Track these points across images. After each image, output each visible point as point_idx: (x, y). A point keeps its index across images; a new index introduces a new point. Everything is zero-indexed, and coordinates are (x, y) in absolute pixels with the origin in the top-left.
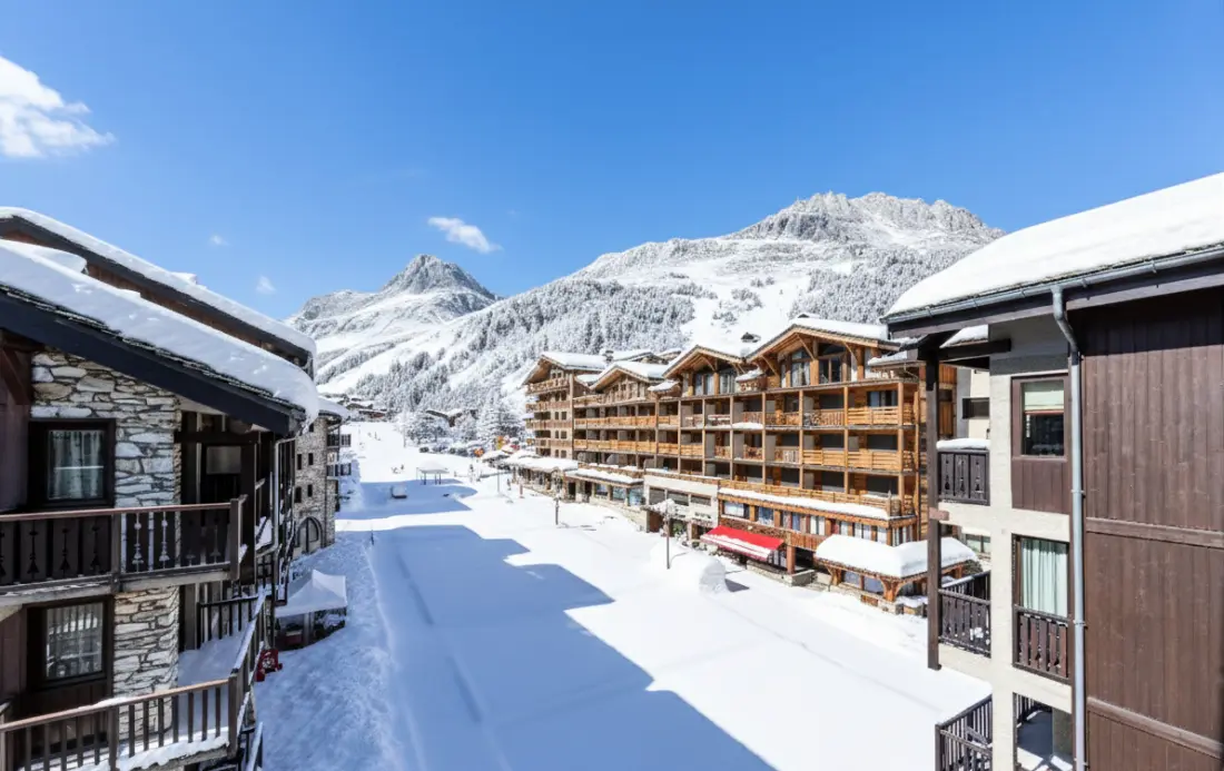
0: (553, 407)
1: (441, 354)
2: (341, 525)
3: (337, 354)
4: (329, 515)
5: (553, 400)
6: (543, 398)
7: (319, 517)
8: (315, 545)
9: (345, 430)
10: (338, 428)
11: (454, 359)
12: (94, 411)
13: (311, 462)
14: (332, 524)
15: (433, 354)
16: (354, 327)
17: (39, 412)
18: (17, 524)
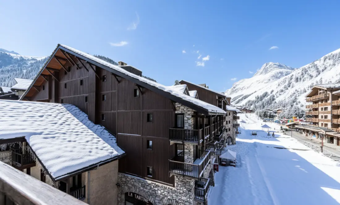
0: (320, 106)
1: (272, 91)
2: (237, 139)
3: (241, 96)
4: (234, 136)
5: (320, 103)
6: (315, 102)
7: (232, 136)
8: (231, 143)
9: (238, 115)
10: (236, 114)
11: (277, 93)
12: (182, 112)
13: (229, 123)
14: (235, 139)
15: (269, 92)
16: (245, 88)
17: (176, 112)
18: (173, 130)
